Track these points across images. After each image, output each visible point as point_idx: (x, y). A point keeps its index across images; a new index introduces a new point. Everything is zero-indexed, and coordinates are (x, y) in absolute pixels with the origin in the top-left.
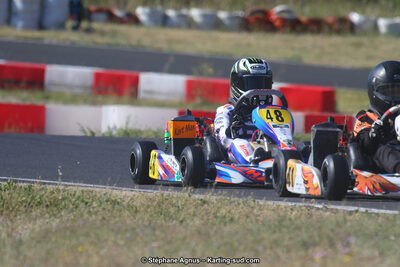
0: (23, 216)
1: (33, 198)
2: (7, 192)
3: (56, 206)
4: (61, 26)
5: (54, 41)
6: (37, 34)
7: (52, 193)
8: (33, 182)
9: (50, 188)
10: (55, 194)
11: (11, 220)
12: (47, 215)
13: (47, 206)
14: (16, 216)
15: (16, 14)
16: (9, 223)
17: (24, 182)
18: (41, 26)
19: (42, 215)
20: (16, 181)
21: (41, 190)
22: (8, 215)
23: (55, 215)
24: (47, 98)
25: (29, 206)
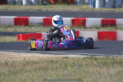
0: (112, 67)
1: (114, 61)
2: (106, 60)
3: (122, 63)
4: (120, 7)
5: (118, 11)
6: (113, 9)
7: (120, 59)
8: (114, 56)
9: (119, 57)
10: (121, 60)
11: (108, 68)
12: (119, 66)
13: (119, 63)
14: (109, 67)
15: (106, 4)
16: (107, 69)
17: (111, 56)
18: (114, 7)
19: (117, 66)
20: (109, 56)
21: (116, 58)
22: (107, 67)
23: (121, 66)
24: (117, 29)
25: (113, 64)
